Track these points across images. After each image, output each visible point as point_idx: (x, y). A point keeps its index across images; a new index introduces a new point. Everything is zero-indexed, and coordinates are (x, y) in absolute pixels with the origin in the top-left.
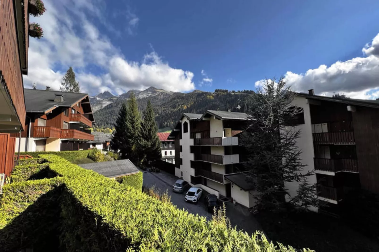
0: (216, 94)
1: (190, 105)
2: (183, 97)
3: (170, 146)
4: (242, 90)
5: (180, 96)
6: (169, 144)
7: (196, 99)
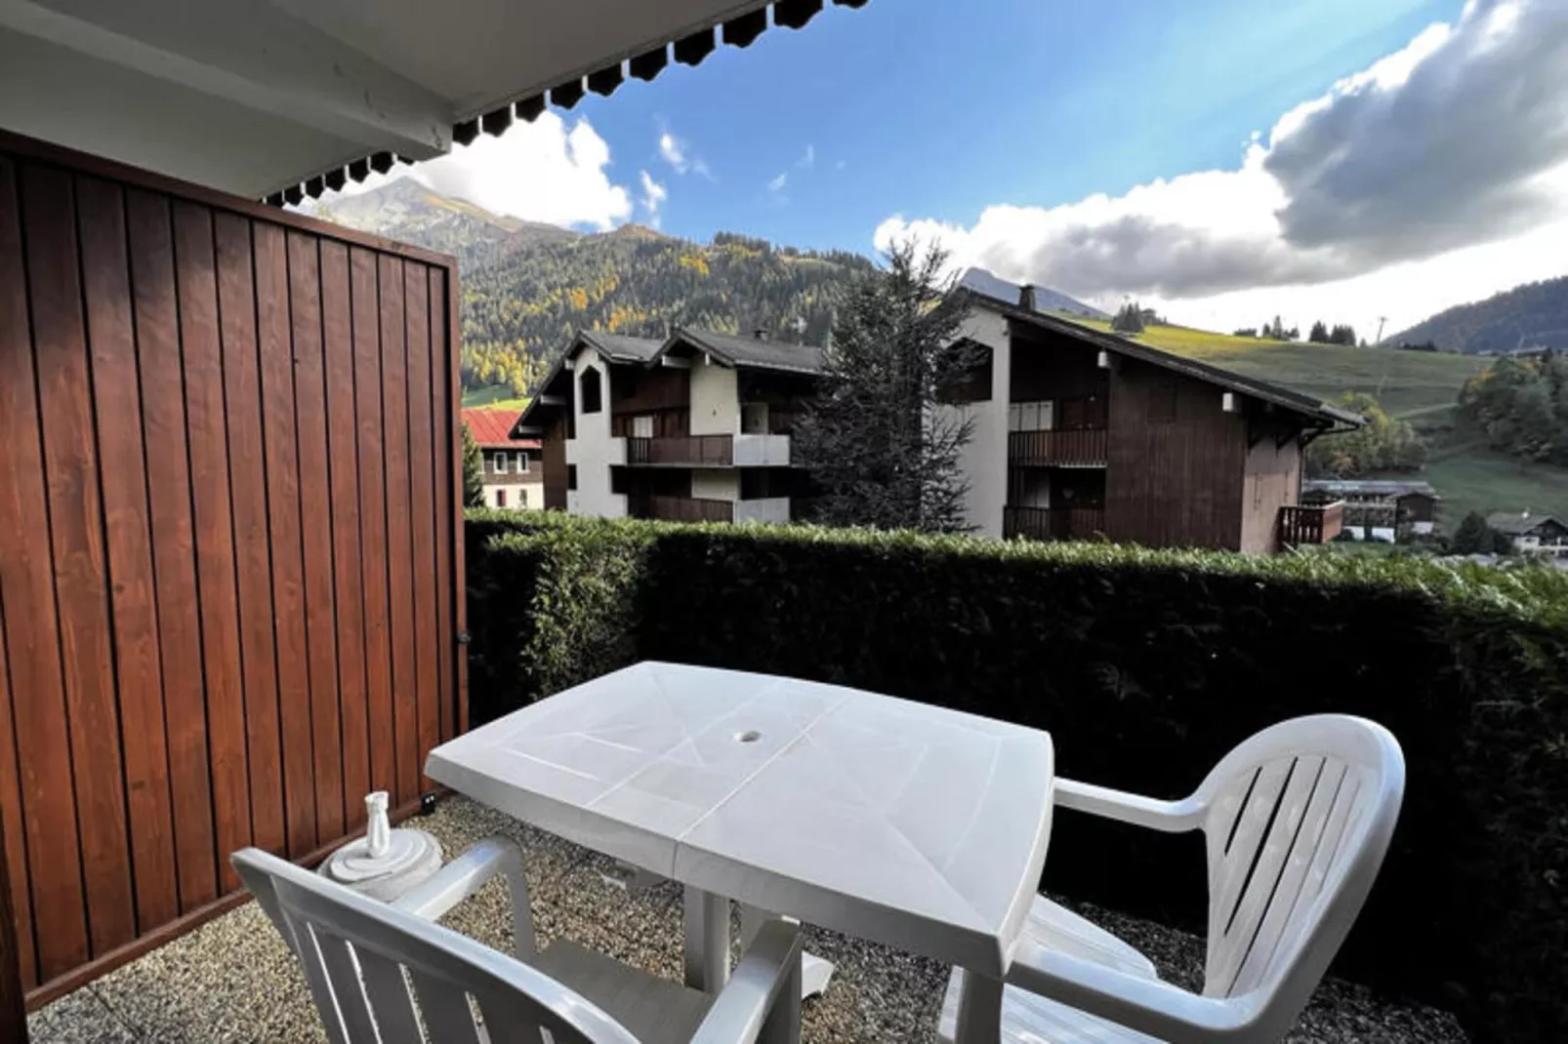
0: (717, 254)
1: (602, 292)
2: (570, 251)
3: (519, 470)
4: (823, 248)
5: (554, 246)
6: (515, 459)
7: (633, 266)
